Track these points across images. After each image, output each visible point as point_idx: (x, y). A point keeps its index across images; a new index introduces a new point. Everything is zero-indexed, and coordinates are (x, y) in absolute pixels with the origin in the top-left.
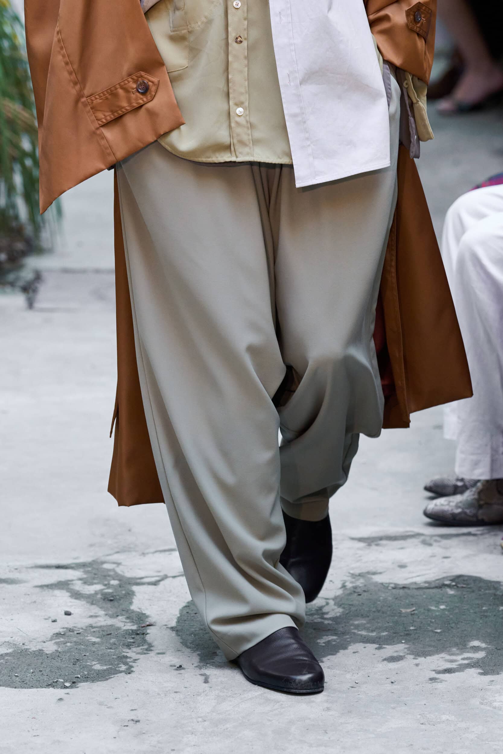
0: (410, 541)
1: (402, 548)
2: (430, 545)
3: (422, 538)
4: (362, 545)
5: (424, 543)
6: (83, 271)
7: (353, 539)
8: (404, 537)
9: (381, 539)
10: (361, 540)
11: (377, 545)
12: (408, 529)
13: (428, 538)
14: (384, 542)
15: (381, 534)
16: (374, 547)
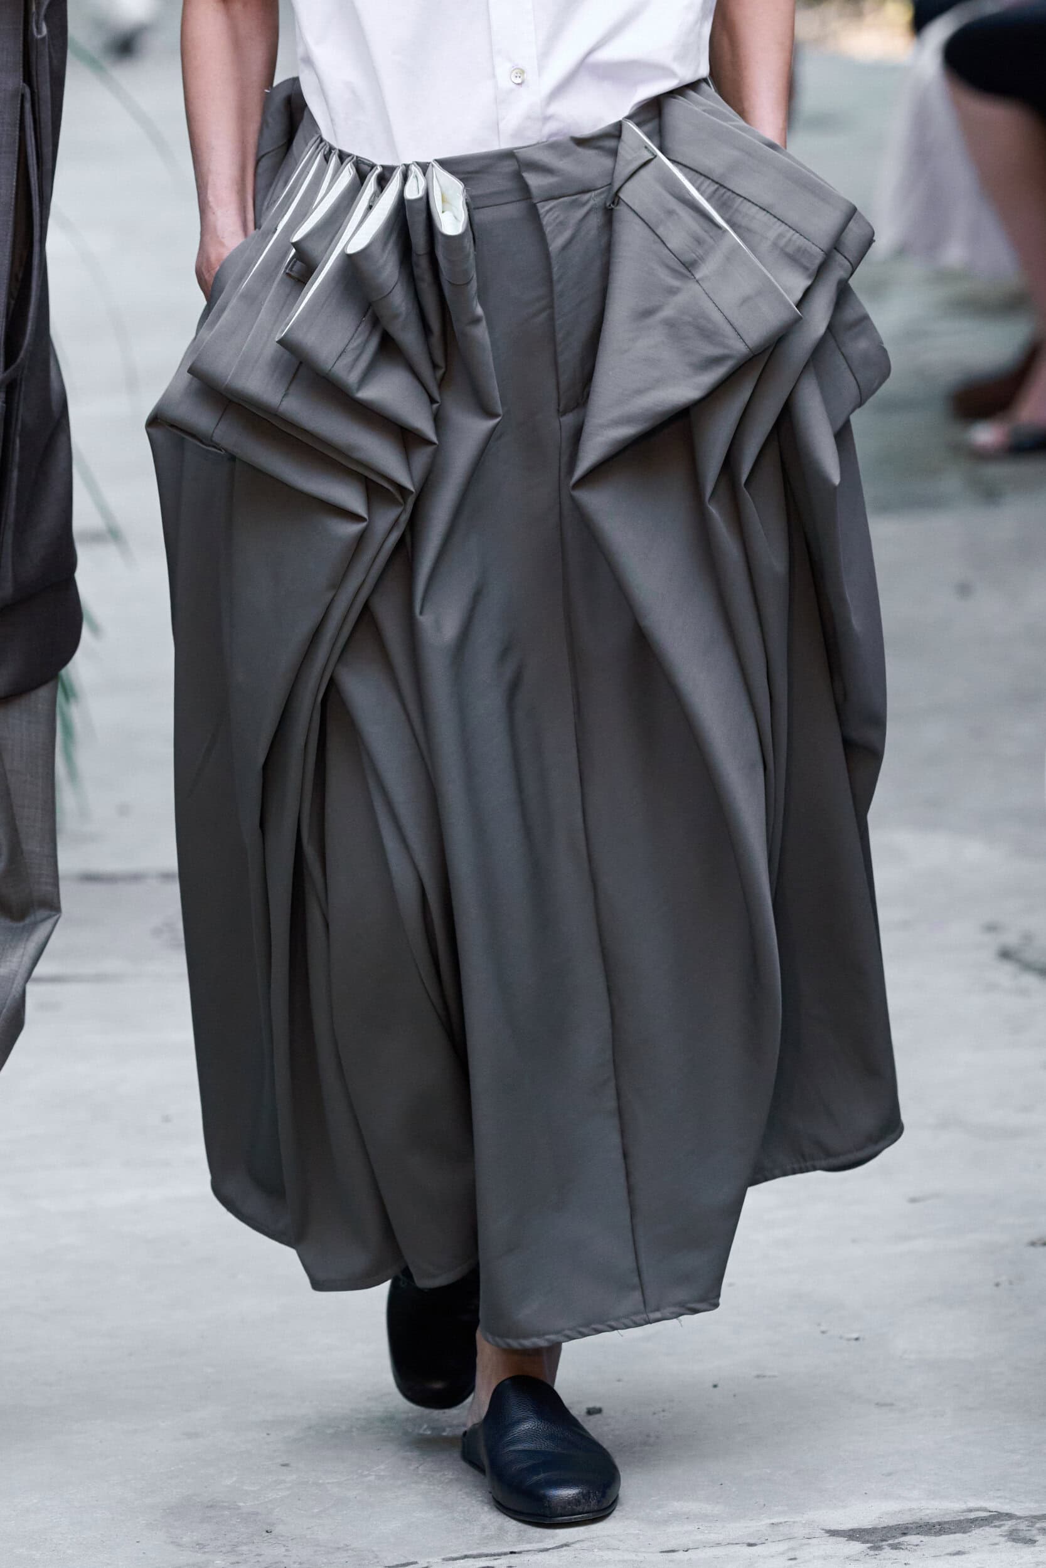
0: (977, 1532)
1: (959, 1553)
2: (1032, 1542)
3: (1009, 1525)
4: (857, 1547)
5: (1014, 1537)
6: (136, 878)
7: (833, 1533)
8: (963, 1525)
9: (905, 1530)
10: (853, 1535)
11: (895, 1547)
12: (972, 1504)
13: (1023, 1526)
14: (912, 1539)
15: (906, 1519)
16: (887, 1552)
